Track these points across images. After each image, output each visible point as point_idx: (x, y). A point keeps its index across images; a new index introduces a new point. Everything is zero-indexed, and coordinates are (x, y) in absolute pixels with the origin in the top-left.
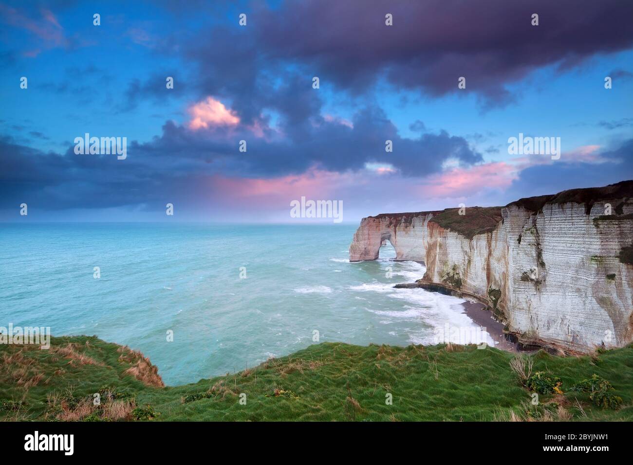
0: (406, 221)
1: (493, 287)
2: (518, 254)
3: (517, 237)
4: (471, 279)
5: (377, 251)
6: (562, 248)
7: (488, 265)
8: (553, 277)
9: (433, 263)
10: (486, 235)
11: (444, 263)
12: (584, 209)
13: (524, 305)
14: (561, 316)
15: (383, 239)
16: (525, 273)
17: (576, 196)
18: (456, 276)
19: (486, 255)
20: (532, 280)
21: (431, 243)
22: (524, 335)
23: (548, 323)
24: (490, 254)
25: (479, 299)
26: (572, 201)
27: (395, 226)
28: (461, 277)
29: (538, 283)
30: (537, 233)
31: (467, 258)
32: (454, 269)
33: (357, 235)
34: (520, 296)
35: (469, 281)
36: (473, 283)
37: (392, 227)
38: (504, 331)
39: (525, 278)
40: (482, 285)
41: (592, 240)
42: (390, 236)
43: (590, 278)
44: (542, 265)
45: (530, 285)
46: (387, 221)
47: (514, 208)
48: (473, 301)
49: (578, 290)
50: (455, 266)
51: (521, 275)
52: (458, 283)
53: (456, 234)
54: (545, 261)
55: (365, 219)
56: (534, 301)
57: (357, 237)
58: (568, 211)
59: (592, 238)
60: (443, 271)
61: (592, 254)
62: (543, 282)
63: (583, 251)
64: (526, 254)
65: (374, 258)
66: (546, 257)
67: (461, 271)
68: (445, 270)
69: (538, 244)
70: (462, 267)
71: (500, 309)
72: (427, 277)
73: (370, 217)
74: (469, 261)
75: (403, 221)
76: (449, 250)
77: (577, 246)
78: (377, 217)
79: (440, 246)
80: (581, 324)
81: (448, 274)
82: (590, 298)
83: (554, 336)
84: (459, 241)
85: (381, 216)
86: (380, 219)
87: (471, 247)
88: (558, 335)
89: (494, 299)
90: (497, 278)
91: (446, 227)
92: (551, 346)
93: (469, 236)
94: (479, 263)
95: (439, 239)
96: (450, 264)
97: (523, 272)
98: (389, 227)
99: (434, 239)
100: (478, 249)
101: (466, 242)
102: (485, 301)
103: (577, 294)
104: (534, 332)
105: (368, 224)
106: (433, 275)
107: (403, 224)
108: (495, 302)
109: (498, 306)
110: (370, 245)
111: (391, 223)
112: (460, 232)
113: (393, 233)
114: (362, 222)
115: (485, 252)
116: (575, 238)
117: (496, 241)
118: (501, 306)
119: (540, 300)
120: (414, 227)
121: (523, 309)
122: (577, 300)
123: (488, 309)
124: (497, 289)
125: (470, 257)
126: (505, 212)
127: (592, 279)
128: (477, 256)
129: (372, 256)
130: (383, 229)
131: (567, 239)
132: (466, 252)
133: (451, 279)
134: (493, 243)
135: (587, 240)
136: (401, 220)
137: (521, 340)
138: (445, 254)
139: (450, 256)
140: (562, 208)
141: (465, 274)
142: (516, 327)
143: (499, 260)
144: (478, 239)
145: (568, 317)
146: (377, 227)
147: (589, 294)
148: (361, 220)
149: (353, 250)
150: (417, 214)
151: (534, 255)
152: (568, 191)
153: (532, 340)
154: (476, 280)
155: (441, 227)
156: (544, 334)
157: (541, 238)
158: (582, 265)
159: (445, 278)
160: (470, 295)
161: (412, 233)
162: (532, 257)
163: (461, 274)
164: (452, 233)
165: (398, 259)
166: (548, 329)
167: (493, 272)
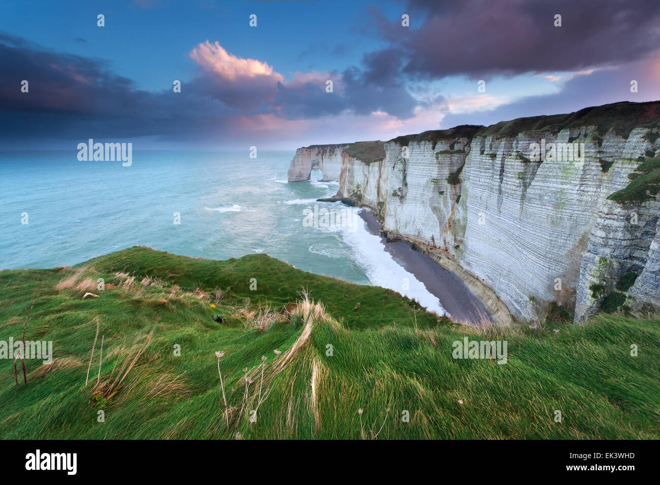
0: (330, 151)
1: (381, 200)
2: (392, 177)
3: (393, 165)
4: (368, 194)
5: (309, 173)
6: (417, 173)
7: (379, 185)
8: (411, 193)
9: (344, 182)
10: (378, 163)
11: (351, 183)
12: (431, 146)
13: (393, 213)
14: (413, 219)
15: (313, 165)
16: (395, 190)
17: (429, 136)
18: (358, 193)
19: (377, 178)
20: (399, 195)
21: (343, 168)
22: (391, 233)
23: (406, 224)
24: (380, 177)
25: (372, 208)
26: (425, 140)
27: (322, 155)
28: (362, 193)
29: (402, 198)
30: (405, 162)
31: (366, 179)
32: (357, 188)
33: (294, 162)
34: (391, 207)
35: (366, 196)
36: (369, 198)
37: (320, 156)
38: (380, 230)
39: (395, 194)
40: (374, 198)
41: (433, 168)
42: (319, 162)
43: (429, 194)
44: (406, 185)
45: (397, 199)
46: (316, 151)
47: (393, 144)
48: (368, 209)
49: (423, 202)
50: (358, 185)
51: (392, 192)
52: (360, 197)
53: (360, 162)
54: (408, 182)
55: (299, 149)
56: (399, 209)
57: (293, 163)
58: (422, 147)
59: (434, 166)
60: (351, 189)
61: (433, 178)
62: (405, 197)
63: (428, 176)
64: (397, 177)
65: (306, 179)
66: (408, 179)
67: (362, 189)
68: (352, 188)
69: (405, 170)
70: (363, 186)
71: (382, 215)
72: (340, 194)
73: (303, 148)
74: (367, 182)
75: (328, 151)
76: (356, 173)
77: (425, 172)
78: (309, 148)
79: (349, 170)
80: (423, 224)
81: (354, 191)
82: (428, 207)
83: (409, 233)
84: (361, 167)
85: (312, 147)
86: (311, 149)
87: (369, 172)
88: (411, 231)
89: (380, 208)
90: (383, 194)
91: (353, 156)
92: (406, 239)
93: (368, 163)
94: (373, 183)
95: (348, 166)
96: (355, 184)
97: (394, 190)
98: (317, 155)
99: (345, 166)
100: (373, 173)
101: (366, 167)
102: (375, 210)
103: (422, 205)
104: (397, 230)
105: (302, 153)
106: (344, 192)
107: (328, 153)
108: (380, 210)
109: (381, 213)
110: (303, 169)
111: (319, 153)
112: (363, 160)
113: (321, 160)
114: (297, 152)
115: (377, 175)
116: (425, 166)
117: (384, 167)
118: (383, 213)
119: (402, 209)
120: (336, 156)
121: (392, 215)
122: (422, 209)
123: (376, 216)
124: (383, 201)
125: (368, 178)
126: (387, 146)
127: (430, 195)
128: (372, 178)
129: (305, 177)
130: (313, 156)
131: (420, 167)
132: (365, 175)
133: (355, 194)
134: (382, 169)
135: (431, 168)
136: (326, 150)
137: (389, 236)
138: (352, 176)
139: (355, 178)
140: (419, 145)
141: (364, 191)
142: (387, 227)
143: (385, 181)
144: (373, 166)
145: (417, 220)
146: (309, 155)
147: (428, 204)
148: (296, 150)
149: (290, 173)
150: (339, 146)
151: (402, 178)
152: (424, 133)
153: (395, 236)
154: (371, 196)
155: (350, 156)
156: (403, 231)
157: (407, 166)
158: (426, 186)
159: (351, 194)
160: (367, 206)
161: (334, 160)
162: (400, 179)
163: (362, 191)
164: (357, 161)
165: (324, 180)
166: (406, 228)
167: (381, 189)
